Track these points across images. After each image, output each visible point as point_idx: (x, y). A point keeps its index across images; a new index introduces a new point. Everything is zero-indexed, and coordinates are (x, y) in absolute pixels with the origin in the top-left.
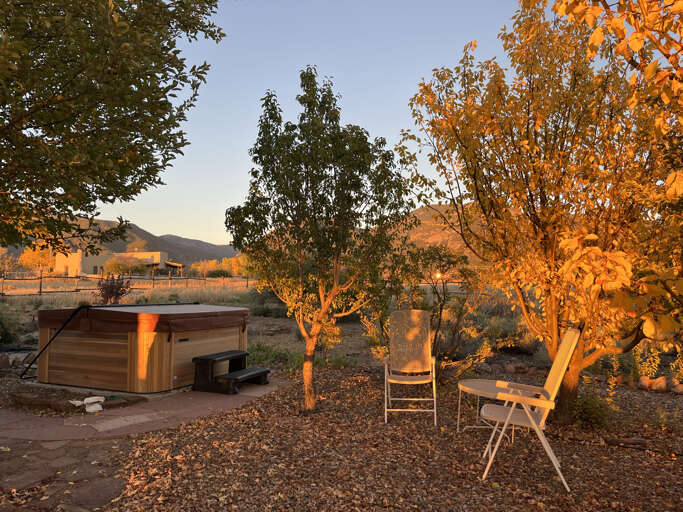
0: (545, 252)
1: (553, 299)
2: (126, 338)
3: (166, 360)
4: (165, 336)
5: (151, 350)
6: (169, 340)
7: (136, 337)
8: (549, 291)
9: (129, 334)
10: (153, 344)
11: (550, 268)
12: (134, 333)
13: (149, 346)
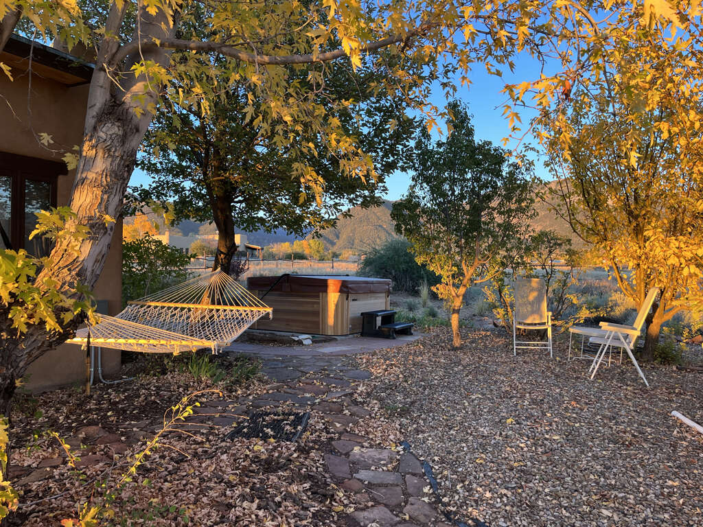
0: (637, 236)
1: (642, 270)
2: (318, 296)
3: (345, 312)
4: (345, 296)
5: (337, 305)
6: (347, 299)
7: (326, 297)
8: (638, 265)
9: (321, 294)
10: (338, 301)
11: (640, 248)
12: (324, 294)
13: (336, 302)
